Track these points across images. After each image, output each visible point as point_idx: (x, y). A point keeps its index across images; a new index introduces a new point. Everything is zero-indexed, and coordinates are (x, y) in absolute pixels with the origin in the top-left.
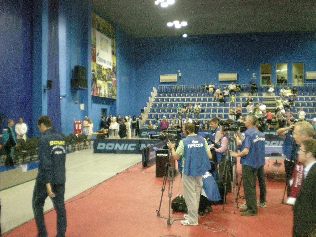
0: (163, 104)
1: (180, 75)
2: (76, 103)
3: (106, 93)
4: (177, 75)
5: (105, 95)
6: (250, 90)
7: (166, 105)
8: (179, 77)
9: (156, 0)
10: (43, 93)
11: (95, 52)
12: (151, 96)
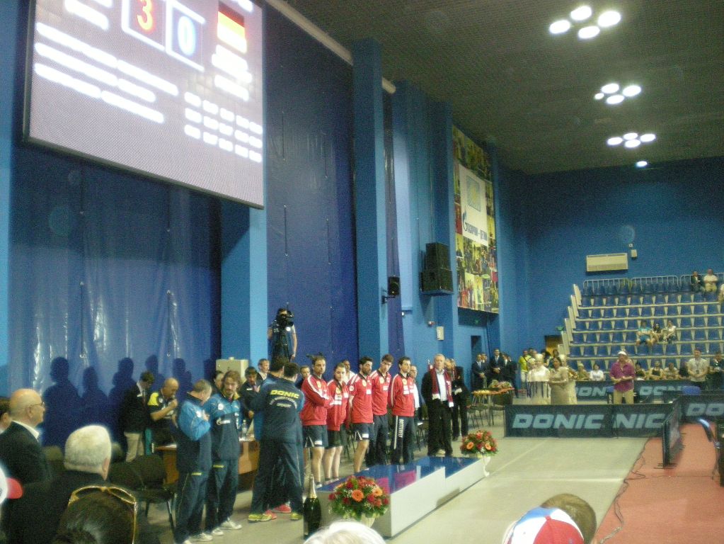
0: (600, 321)
1: (634, 253)
2: (430, 326)
3: (481, 302)
4: (626, 254)
5: (479, 306)
7: (607, 325)
8: (632, 259)
9: (598, 91)
10: (380, 306)
11: (460, 212)
12: (570, 304)
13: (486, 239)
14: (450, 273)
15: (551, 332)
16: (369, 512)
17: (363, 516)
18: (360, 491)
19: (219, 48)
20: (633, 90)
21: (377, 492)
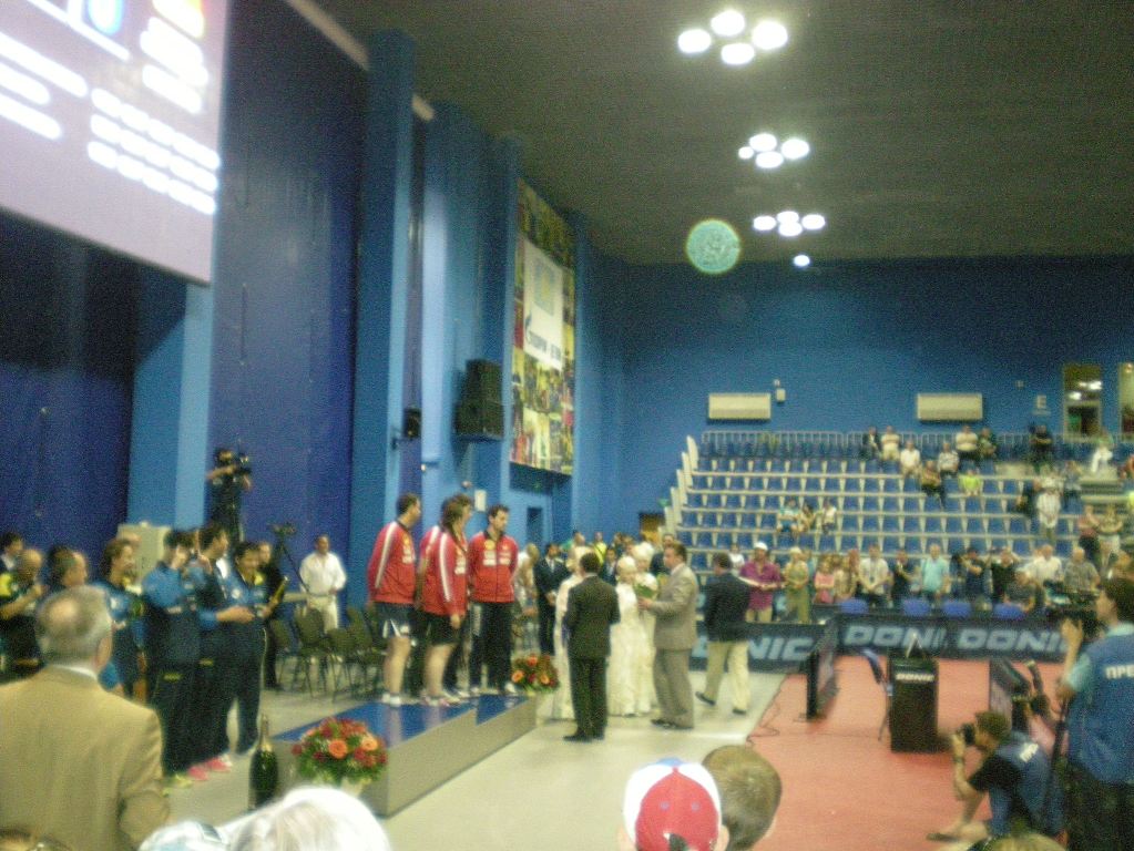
0: (724, 494)
1: (781, 394)
3: (544, 455)
4: (769, 395)
5: (543, 462)
6: (1030, 454)
7: (734, 501)
8: (777, 404)
9: (744, 142)
10: (388, 454)
11: (522, 312)
12: (680, 465)
13: (559, 357)
14: (499, 410)
15: (648, 508)
16: (354, 775)
17: (345, 781)
18: (341, 742)
19: (153, 22)
20: (797, 148)
21: (368, 745)
